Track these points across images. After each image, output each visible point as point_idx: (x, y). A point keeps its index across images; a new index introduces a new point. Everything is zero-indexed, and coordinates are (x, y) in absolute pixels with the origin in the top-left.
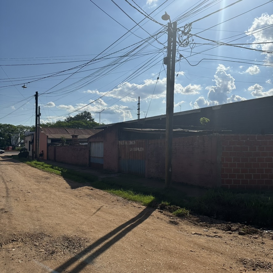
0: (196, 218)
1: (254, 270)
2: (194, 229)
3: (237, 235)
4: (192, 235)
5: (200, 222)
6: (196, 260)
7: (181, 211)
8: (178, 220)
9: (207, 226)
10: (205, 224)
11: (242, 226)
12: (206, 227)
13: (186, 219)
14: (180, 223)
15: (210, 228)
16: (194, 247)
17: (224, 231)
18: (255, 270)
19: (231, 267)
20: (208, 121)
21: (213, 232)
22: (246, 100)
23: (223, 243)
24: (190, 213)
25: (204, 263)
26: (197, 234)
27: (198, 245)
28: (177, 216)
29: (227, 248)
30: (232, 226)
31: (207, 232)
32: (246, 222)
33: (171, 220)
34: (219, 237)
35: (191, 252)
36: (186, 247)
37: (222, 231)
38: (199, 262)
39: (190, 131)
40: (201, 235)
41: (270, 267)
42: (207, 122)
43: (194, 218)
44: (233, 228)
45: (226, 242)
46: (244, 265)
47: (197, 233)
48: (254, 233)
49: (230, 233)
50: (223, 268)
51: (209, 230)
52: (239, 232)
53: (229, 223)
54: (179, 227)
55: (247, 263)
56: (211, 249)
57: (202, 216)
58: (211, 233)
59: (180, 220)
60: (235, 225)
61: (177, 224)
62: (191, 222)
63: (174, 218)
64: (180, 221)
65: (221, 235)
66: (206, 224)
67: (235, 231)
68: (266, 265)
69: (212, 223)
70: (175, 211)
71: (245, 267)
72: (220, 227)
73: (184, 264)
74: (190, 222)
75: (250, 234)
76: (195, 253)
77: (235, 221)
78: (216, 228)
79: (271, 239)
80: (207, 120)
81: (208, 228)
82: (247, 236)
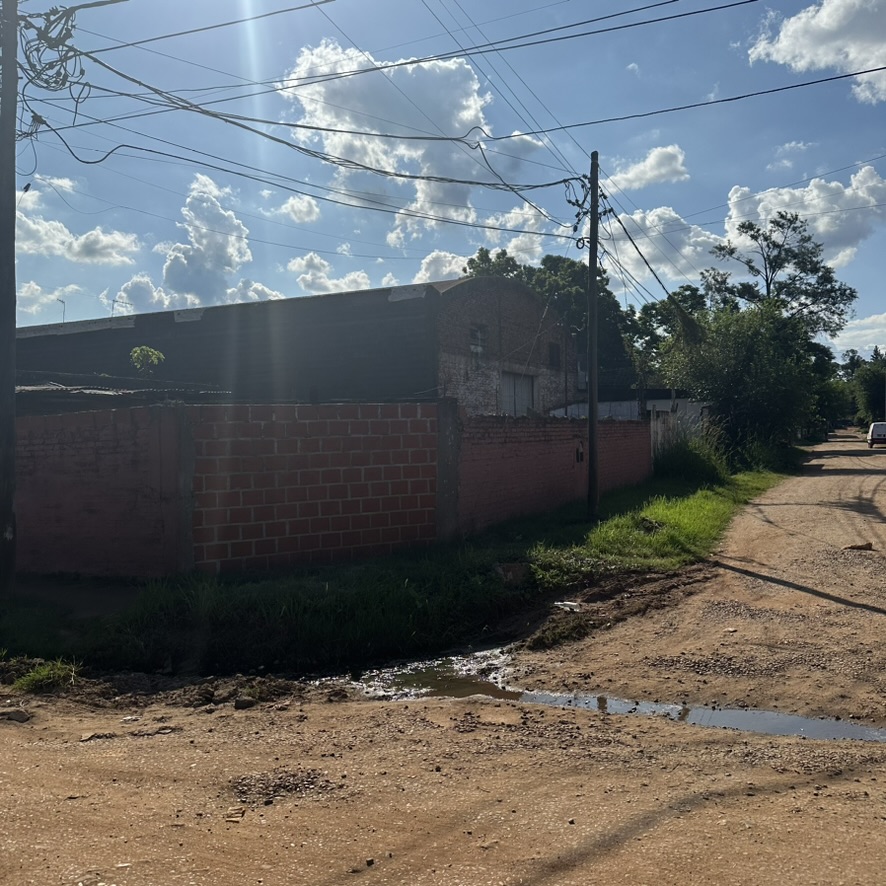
0: (99, 684)
1: (268, 803)
2: (90, 724)
3: (229, 713)
4: (81, 744)
5: (116, 695)
6: (89, 824)
7: (45, 672)
8: (34, 703)
9: (135, 704)
10: (131, 697)
11: (248, 681)
12: (134, 709)
13: (64, 695)
14: (41, 712)
15: (147, 709)
16: (84, 782)
17: (192, 709)
18: (271, 802)
19: (201, 815)
20: (159, 359)
21: (155, 719)
22: (283, 298)
23: (184, 746)
24: (80, 674)
25: (112, 826)
26: (99, 737)
27: (96, 771)
28: (29, 692)
29: (193, 759)
30: (217, 686)
31: (136, 723)
32: (262, 667)
33: (5, 710)
34: (173, 730)
35: (69, 802)
36: (54, 790)
37: (183, 710)
38: (97, 826)
39: (88, 392)
40: (111, 736)
41: (312, 784)
42: (156, 361)
43: (95, 684)
44: (221, 691)
45: (192, 742)
46: (240, 797)
47: (100, 732)
48: (279, 695)
49: (210, 712)
50: (176, 823)
51: (141, 714)
52: (237, 701)
53: (207, 681)
54: (35, 727)
55: (249, 789)
56: (142, 774)
57: (123, 676)
58: (147, 722)
59: (40, 703)
60: (225, 683)
61: (28, 719)
62: (83, 703)
63: (19, 702)
64: (39, 706)
65: (181, 722)
66: (133, 699)
67: (225, 700)
68: (303, 781)
69: (155, 690)
70: (23, 675)
71: (244, 802)
72: (178, 699)
73: (37, 847)
74: (77, 701)
75: (267, 701)
76: (85, 801)
77: (226, 673)
78: (167, 705)
79: (326, 702)
80: (156, 356)
81: (139, 711)
82: (259, 707)
